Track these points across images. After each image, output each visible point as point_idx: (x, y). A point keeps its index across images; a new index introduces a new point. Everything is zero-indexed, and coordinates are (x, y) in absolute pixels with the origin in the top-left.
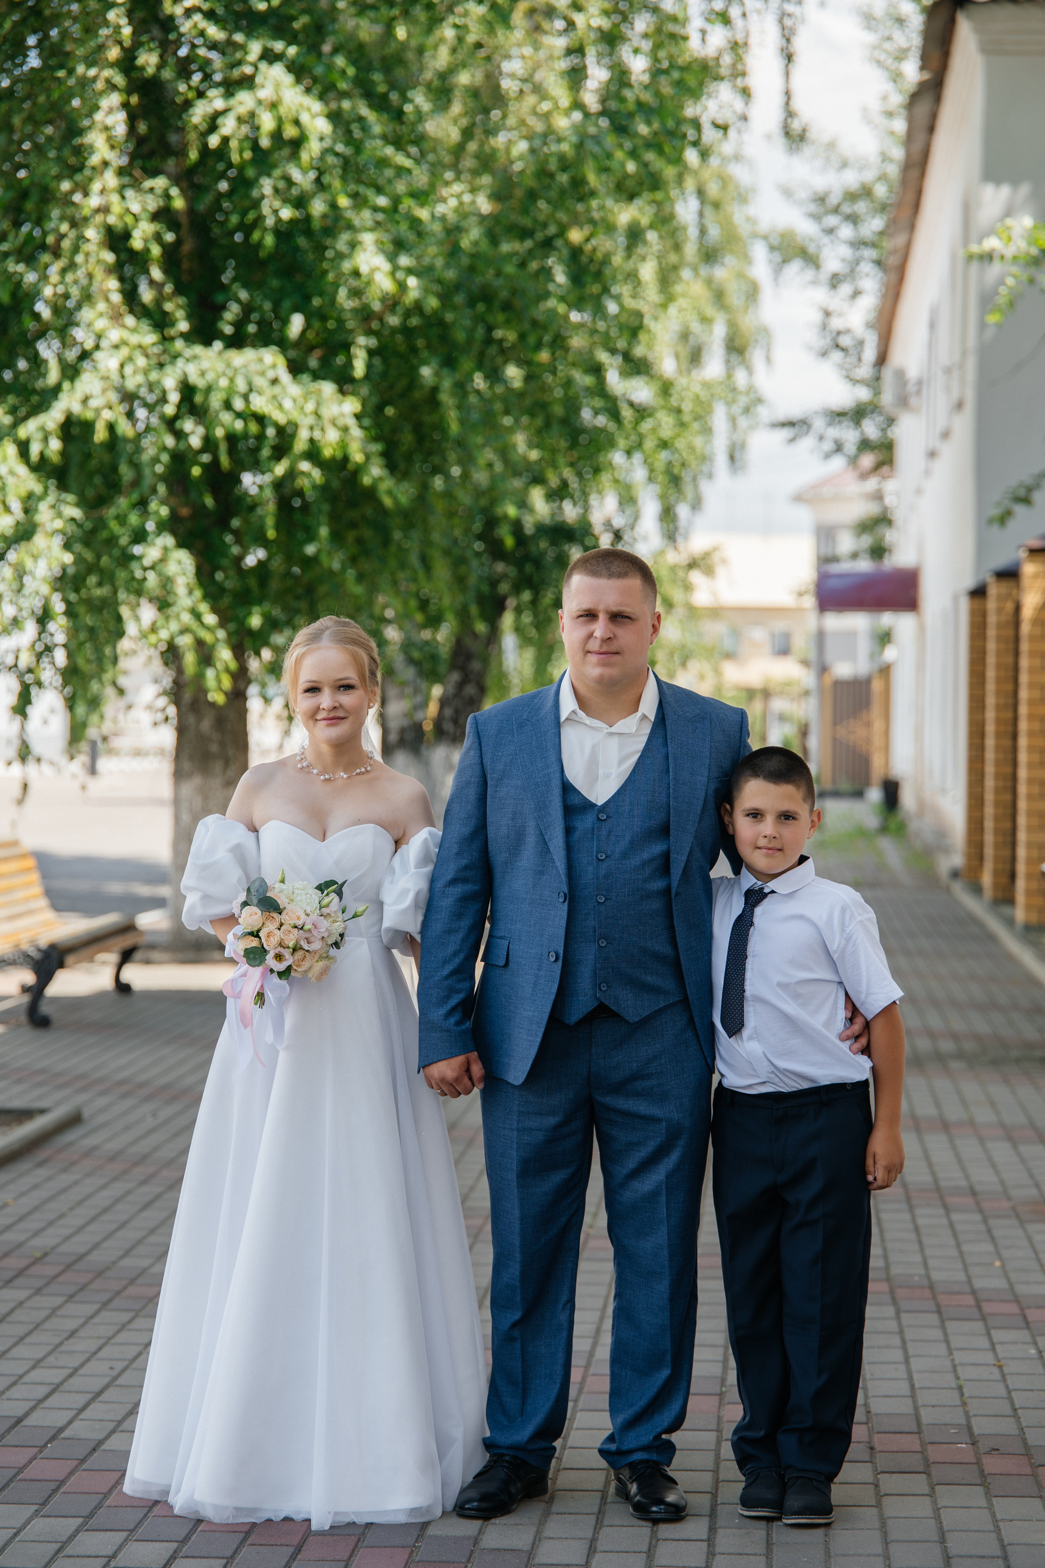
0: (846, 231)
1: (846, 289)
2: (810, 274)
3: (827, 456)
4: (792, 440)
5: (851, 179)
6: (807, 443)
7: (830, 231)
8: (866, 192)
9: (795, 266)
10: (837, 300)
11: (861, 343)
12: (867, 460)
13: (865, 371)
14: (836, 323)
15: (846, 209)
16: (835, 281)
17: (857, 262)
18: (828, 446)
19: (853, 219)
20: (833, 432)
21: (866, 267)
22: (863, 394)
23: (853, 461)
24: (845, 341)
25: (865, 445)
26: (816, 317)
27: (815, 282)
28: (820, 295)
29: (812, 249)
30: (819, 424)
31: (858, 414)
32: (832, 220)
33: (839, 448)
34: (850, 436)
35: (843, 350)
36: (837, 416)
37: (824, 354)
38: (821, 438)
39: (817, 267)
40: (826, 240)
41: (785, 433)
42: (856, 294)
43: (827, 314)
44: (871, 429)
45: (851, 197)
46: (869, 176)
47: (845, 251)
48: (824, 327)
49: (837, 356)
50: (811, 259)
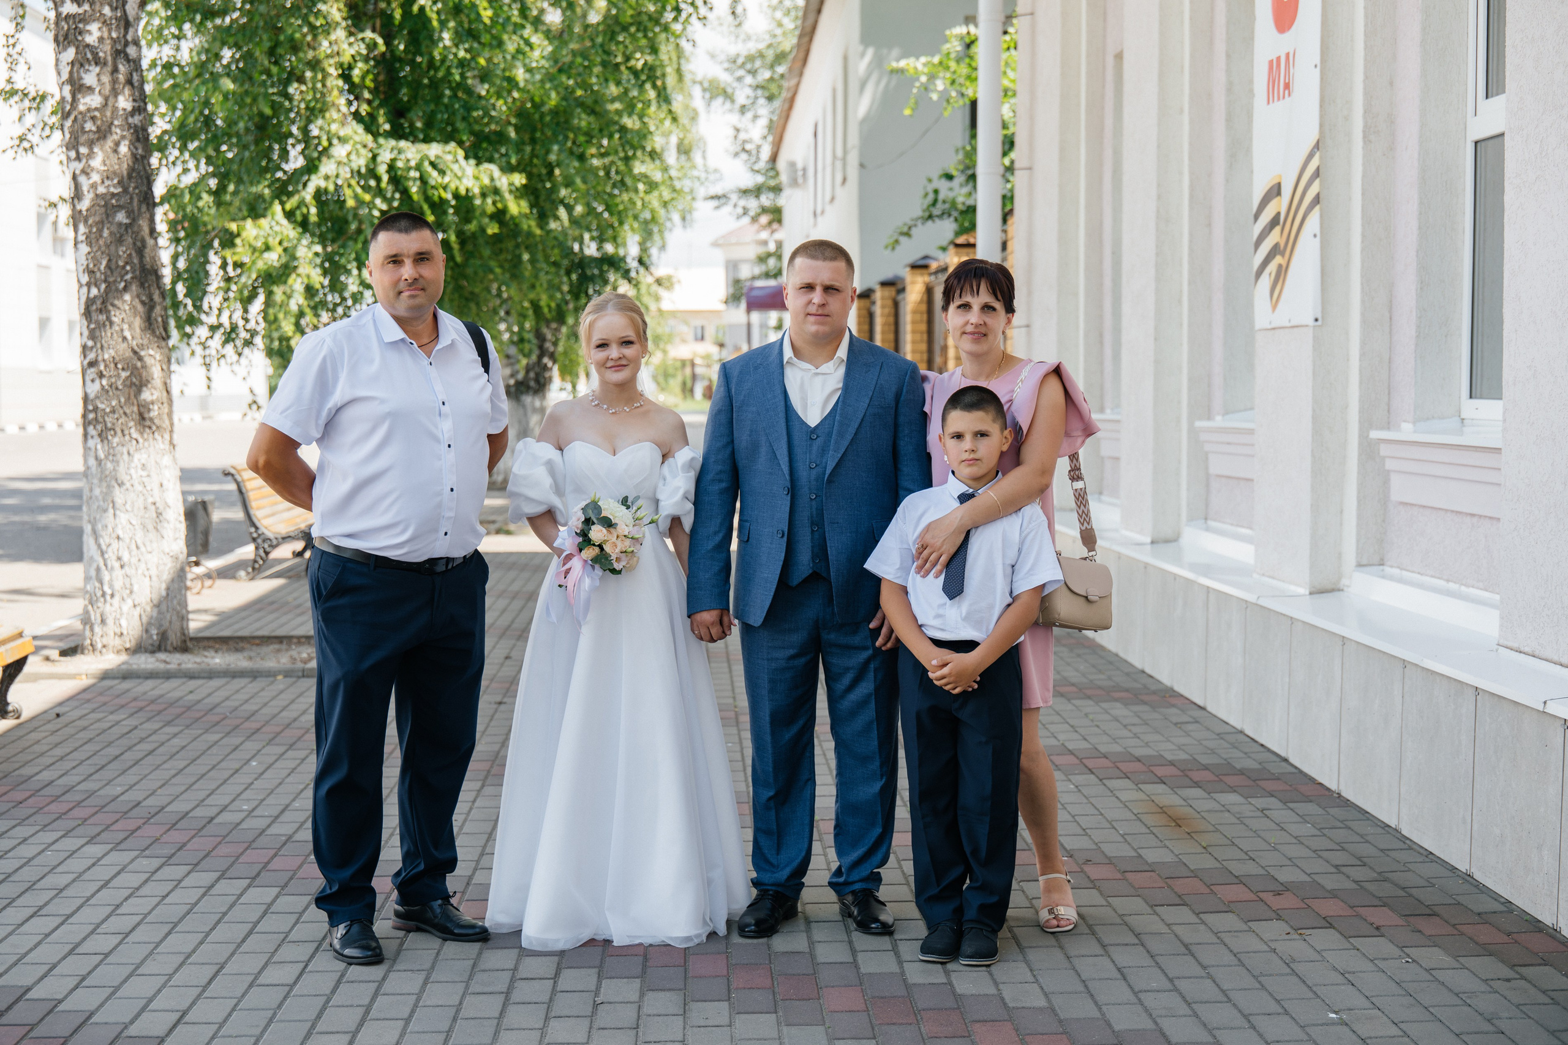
0: (749, 80)
1: (749, 115)
2: (728, 105)
3: (739, 217)
4: (717, 208)
5: (752, 47)
6: (727, 209)
7: (740, 79)
8: (761, 55)
9: (720, 100)
10: (745, 121)
11: (759, 147)
12: (764, 219)
13: (762, 165)
14: (743, 136)
15: (748, 66)
16: (743, 109)
17: (756, 98)
18: (740, 211)
19: (753, 72)
20: (742, 203)
21: (762, 101)
22: (760, 179)
23: (754, 219)
24: (748, 147)
25: (764, 210)
26: (732, 132)
27: (731, 111)
28: (734, 118)
29: (729, 90)
30: (734, 197)
31: (757, 191)
32: (741, 72)
33: (746, 211)
34: (753, 204)
35: (747, 151)
36: (745, 192)
37: (736, 155)
38: (735, 206)
39: (733, 101)
40: (735, 84)
41: (715, 203)
42: (756, 117)
43: (738, 130)
44: (766, 200)
45: (751, 58)
46: (761, 46)
47: (749, 91)
48: (736, 137)
49: (744, 156)
50: (728, 96)
